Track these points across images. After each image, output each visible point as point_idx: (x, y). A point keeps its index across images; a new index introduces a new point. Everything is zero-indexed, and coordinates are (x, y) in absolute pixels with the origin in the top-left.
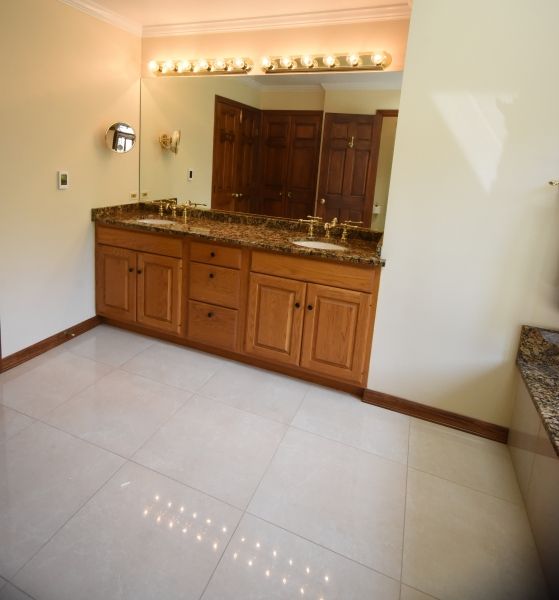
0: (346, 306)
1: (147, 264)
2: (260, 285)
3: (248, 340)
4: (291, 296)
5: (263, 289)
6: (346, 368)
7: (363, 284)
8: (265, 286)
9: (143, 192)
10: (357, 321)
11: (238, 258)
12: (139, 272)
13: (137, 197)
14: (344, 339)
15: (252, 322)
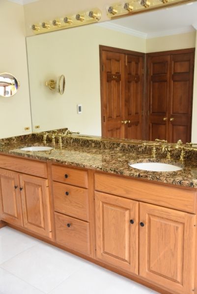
0: (173, 224)
1: (26, 183)
2: (103, 203)
3: (98, 249)
4: (127, 213)
5: (104, 205)
6: (178, 282)
7: (186, 206)
8: (106, 203)
9: (35, 125)
10: (183, 239)
11: (85, 179)
12: (21, 189)
13: (31, 129)
14: (173, 255)
15: (99, 233)
